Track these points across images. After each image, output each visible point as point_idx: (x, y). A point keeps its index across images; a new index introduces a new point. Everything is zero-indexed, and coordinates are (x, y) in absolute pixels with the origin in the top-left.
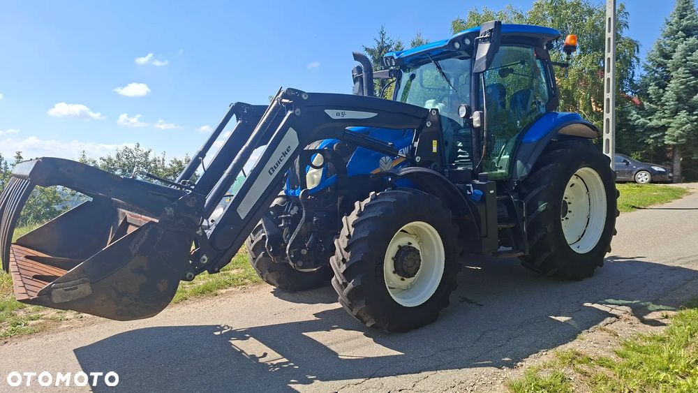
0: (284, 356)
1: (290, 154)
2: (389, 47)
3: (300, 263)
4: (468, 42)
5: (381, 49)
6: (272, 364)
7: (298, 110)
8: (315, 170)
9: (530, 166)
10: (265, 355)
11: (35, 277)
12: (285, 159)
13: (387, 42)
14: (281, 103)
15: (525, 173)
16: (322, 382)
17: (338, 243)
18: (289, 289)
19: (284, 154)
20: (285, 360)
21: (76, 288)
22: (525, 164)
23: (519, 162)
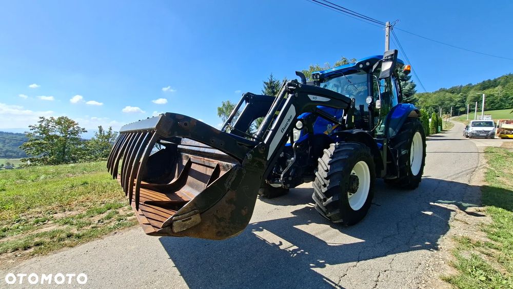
0: (294, 244)
1: (291, 120)
2: (274, 82)
3: (289, 185)
4: (368, 64)
5: (271, 83)
6: (290, 251)
7: (297, 94)
8: (297, 131)
9: (397, 131)
10: (281, 243)
11: (146, 202)
12: (289, 123)
13: (274, 80)
14: (288, 89)
15: (394, 134)
16: (331, 266)
17: (319, 174)
18: (269, 197)
19: (289, 120)
20: (296, 247)
21: (191, 219)
22: (394, 129)
23: (390, 129)
